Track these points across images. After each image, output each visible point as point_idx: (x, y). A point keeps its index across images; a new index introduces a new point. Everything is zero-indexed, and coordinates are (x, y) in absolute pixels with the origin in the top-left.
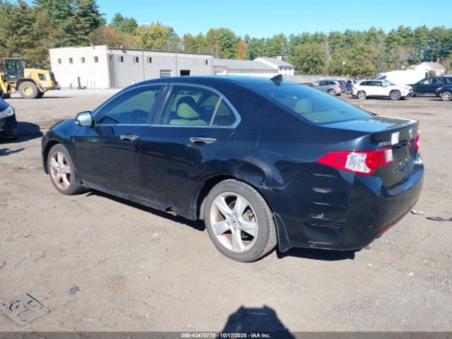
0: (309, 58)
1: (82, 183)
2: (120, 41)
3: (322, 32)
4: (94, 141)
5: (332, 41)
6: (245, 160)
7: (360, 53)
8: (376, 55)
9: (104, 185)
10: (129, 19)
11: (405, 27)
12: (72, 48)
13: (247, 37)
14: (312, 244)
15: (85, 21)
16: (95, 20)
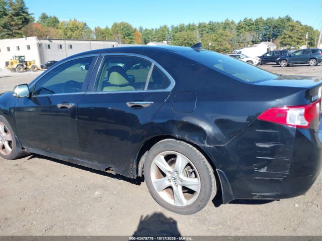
0: (186, 42)
1: (23, 148)
2: (47, 33)
3: (193, 23)
4: (32, 110)
5: (201, 29)
6: (185, 120)
7: (220, 37)
8: (231, 38)
9: (44, 150)
10: (52, 17)
11: (248, 19)
12: (9, 40)
13: (141, 28)
14: (255, 195)
15: (18, 19)
16: (25, 19)
